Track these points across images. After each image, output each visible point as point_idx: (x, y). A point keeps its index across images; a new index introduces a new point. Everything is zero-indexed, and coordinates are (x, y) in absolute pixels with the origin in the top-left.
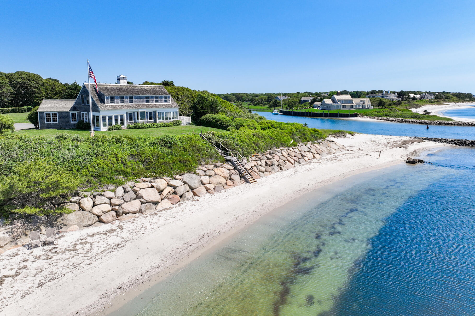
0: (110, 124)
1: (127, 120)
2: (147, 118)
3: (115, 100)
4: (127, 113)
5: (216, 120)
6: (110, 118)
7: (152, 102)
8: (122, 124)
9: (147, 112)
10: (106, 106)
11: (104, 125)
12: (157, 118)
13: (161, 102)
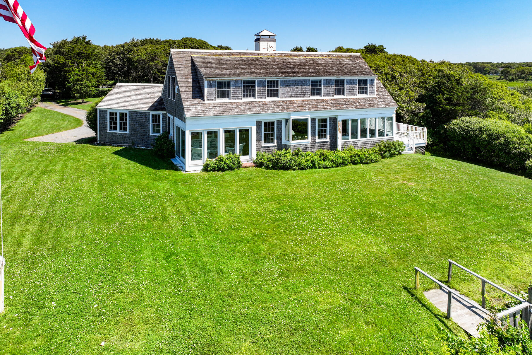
0: (213, 154)
1: (258, 140)
2: (313, 135)
3: (232, 89)
4: (258, 124)
5: (489, 135)
7: (328, 95)
8: (245, 151)
9: (313, 120)
10: (204, 106)
11: (196, 156)
12: (340, 135)
13: (352, 93)
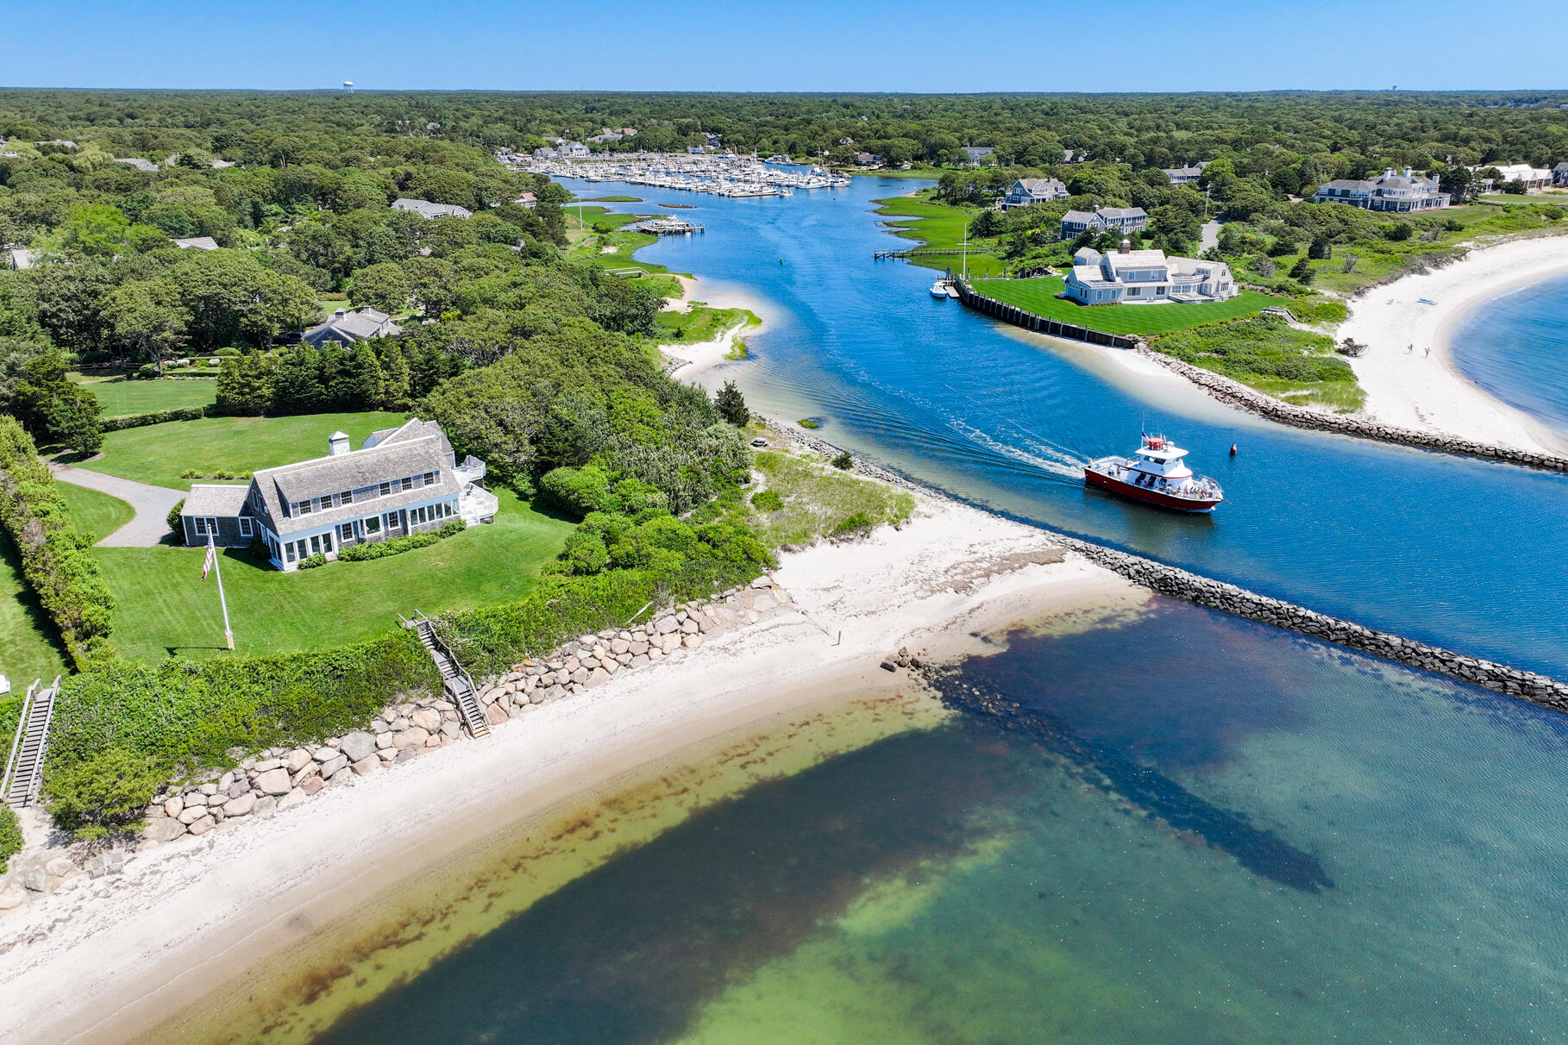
0: (303, 554)
1: (339, 537)
2: (386, 524)
3: (312, 506)
4: (337, 528)
6: (302, 544)
7: (397, 492)
8: (329, 548)
9: (385, 515)
10: (292, 523)
11: (291, 559)
12: (409, 523)
13: (420, 486)
